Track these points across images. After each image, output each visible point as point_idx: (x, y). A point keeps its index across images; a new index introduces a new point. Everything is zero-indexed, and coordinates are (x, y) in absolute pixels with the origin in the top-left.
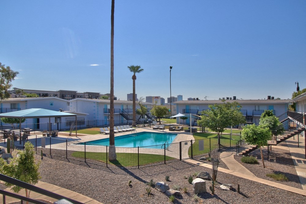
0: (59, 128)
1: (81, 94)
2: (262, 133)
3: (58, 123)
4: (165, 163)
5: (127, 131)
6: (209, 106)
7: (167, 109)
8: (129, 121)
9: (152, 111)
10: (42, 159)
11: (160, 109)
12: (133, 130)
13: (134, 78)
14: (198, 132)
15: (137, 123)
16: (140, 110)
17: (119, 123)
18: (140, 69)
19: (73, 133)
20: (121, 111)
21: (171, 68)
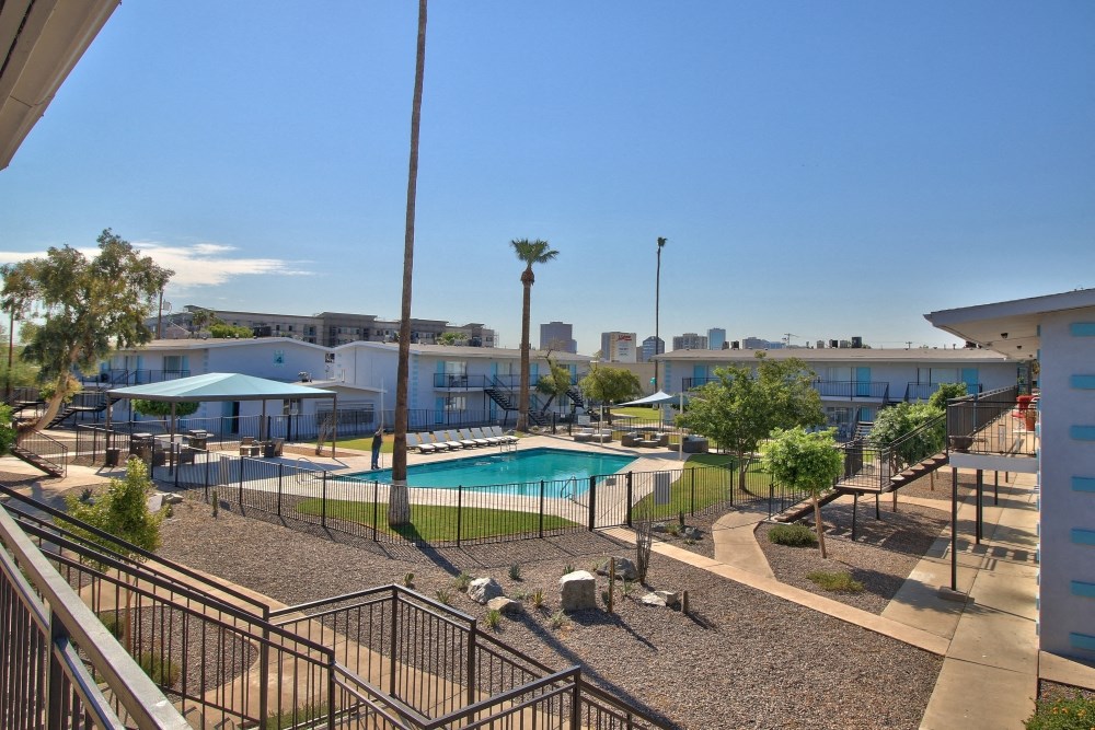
0: (293, 433)
1: (389, 326)
2: (812, 453)
3: (289, 418)
4: (541, 537)
5: (490, 444)
6: (717, 370)
7: (632, 378)
8: (512, 415)
9: (587, 385)
10: (215, 514)
11: (611, 377)
12: (510, 442)
13: (528, 278)
14: (711, 451)
15: (537, 420)
16: (550, 379)
17: (481, 419)
18: (546, 252)
19: (327, 448)
20: (488, 383)
21: (661, 242)
